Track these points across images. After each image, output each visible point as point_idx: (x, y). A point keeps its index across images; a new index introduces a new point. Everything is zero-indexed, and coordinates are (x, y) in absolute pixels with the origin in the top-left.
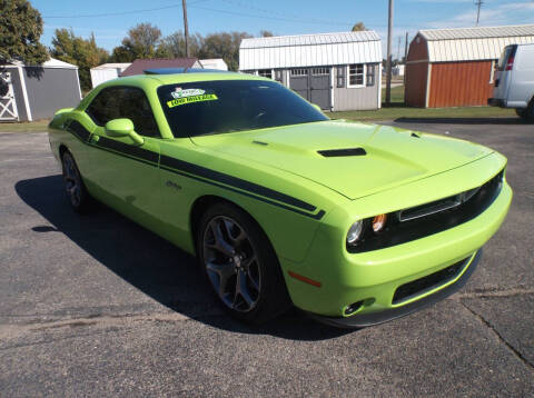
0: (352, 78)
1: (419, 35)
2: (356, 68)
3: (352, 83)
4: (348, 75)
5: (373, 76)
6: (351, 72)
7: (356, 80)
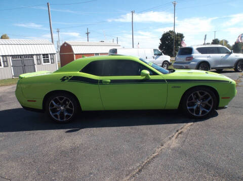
0: (44, 60)
1: (65, 43)
2: (45, 56)
3: (44, 62)
4: (42, 59)
5: (53, 59)
6: (43, 57)
7: (46, 61)
